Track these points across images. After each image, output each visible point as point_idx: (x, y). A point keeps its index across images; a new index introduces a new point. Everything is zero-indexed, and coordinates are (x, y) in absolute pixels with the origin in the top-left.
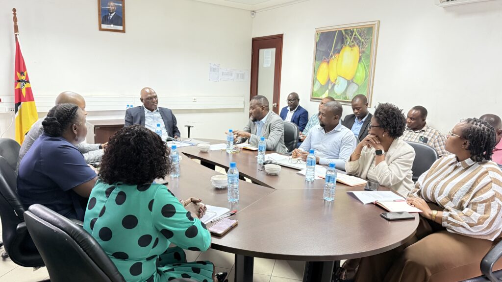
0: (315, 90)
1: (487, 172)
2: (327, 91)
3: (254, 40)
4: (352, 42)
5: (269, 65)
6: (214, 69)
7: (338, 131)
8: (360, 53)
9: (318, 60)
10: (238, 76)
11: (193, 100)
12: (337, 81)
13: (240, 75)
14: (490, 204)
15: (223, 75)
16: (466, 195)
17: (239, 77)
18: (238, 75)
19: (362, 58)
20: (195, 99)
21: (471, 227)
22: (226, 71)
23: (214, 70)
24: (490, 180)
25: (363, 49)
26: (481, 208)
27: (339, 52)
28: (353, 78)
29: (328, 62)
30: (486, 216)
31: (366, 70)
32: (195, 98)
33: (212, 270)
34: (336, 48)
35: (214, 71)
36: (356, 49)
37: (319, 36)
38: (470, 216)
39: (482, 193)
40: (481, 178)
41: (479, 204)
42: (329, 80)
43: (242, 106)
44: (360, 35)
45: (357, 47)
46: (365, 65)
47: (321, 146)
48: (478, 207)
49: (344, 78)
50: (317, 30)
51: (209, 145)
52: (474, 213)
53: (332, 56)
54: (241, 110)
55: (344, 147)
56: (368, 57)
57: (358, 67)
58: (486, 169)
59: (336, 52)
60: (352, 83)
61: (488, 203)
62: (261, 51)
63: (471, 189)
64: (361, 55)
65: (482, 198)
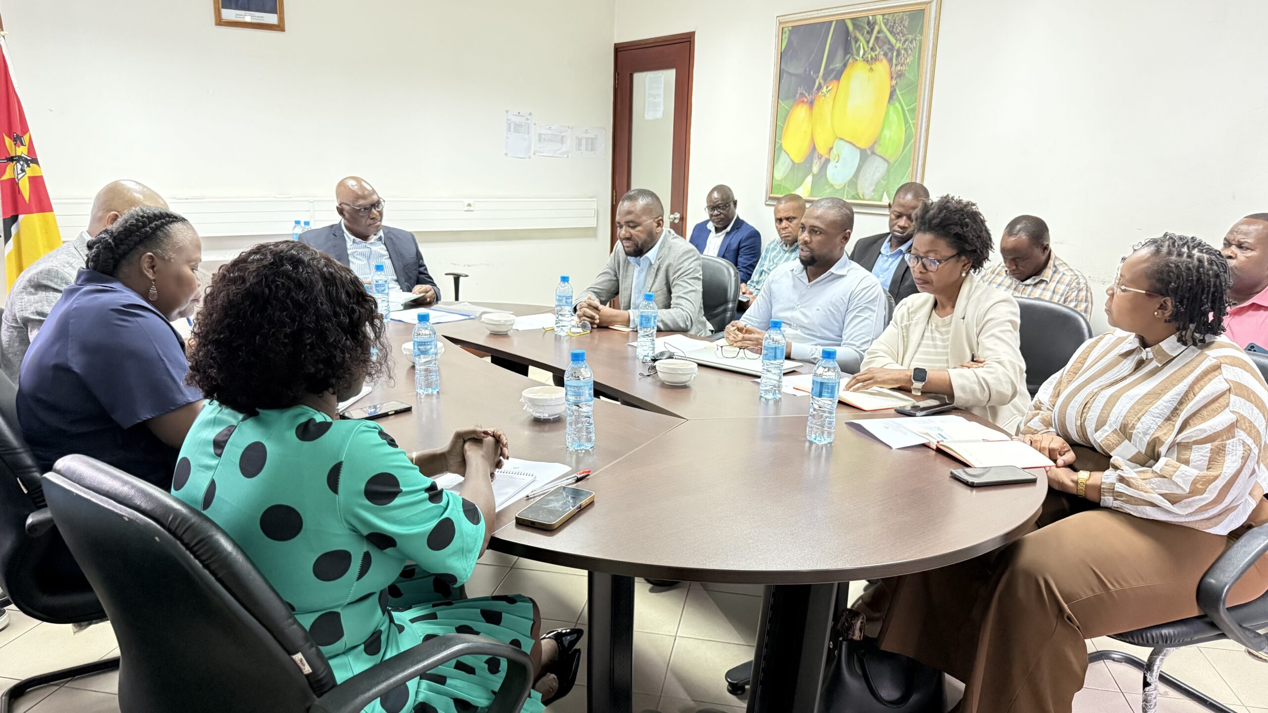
0: (778, 175)
1: (1217, 368)
2: (809, 179)
3: (619, 49)
4: (872, 49)
5: (659, 115)
6: (516, 125)
7: (842, 276)
8: (892, 78)
9: (787, 98)
10: (580, 144)
11: (467, 208)
12: (834, 151)
13: (584, 142)
14: (1224, 446)
15: (540, 140)
16: (1163, 424)
17: (583, 147)
18: (580, 140)
19: (898, 92)
20: (469, 205)
21: (1173, 503)
22: (549, 132)
23: (518, 128)
24: (1225, 386)
25: (899, 68)
26: (1200, 454)
27: (838, 76)
28: (875, 143)
29: (811, 104)
30: (1213, 473)
31: (906, 121)
32: (471, 201)
33: (532, 616)
34: (831, 67)
35: (516, 131)
36: (882, 68)
37: (786, 36)
38: (1172, 476)
39: (1204, 420)
40: (1202, 383)
41: (1194, 447)
42: (814, 148)
43: (592, 223)
44: (891, 32)
45: (885, 62)
46: (906, 108)
47: (796, 314)
48: (1193, 454)
49: (850, 143)
50: (782, 19)
51: (513, 317)
52: (1183, 467)
53: (820, 88)
54: (590, 232)
55: (855, 317)
56: (913, 88)
57: (887, 114)
58: (1215, 360)
59: (832, 76)
60: (874, 156)
61: (1216, 443)
62: (638, 77)
63: (1176, 409)
64: (894, 82)
65: (1205, 431)
